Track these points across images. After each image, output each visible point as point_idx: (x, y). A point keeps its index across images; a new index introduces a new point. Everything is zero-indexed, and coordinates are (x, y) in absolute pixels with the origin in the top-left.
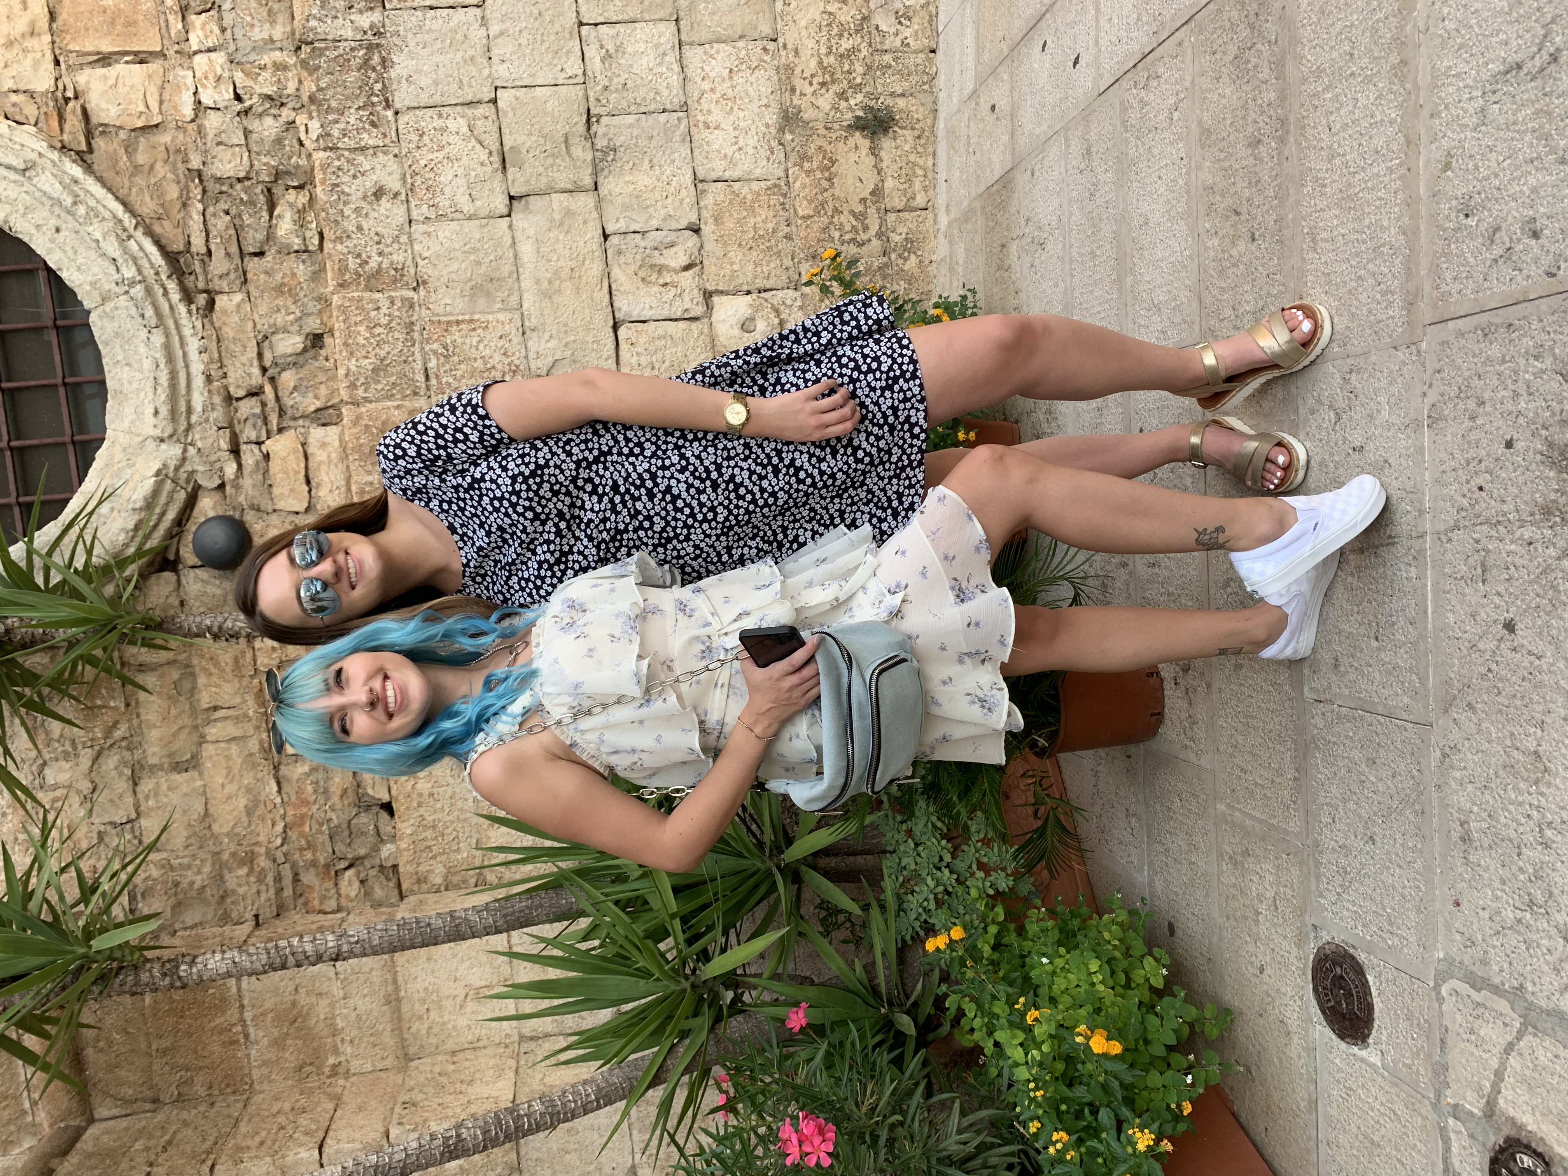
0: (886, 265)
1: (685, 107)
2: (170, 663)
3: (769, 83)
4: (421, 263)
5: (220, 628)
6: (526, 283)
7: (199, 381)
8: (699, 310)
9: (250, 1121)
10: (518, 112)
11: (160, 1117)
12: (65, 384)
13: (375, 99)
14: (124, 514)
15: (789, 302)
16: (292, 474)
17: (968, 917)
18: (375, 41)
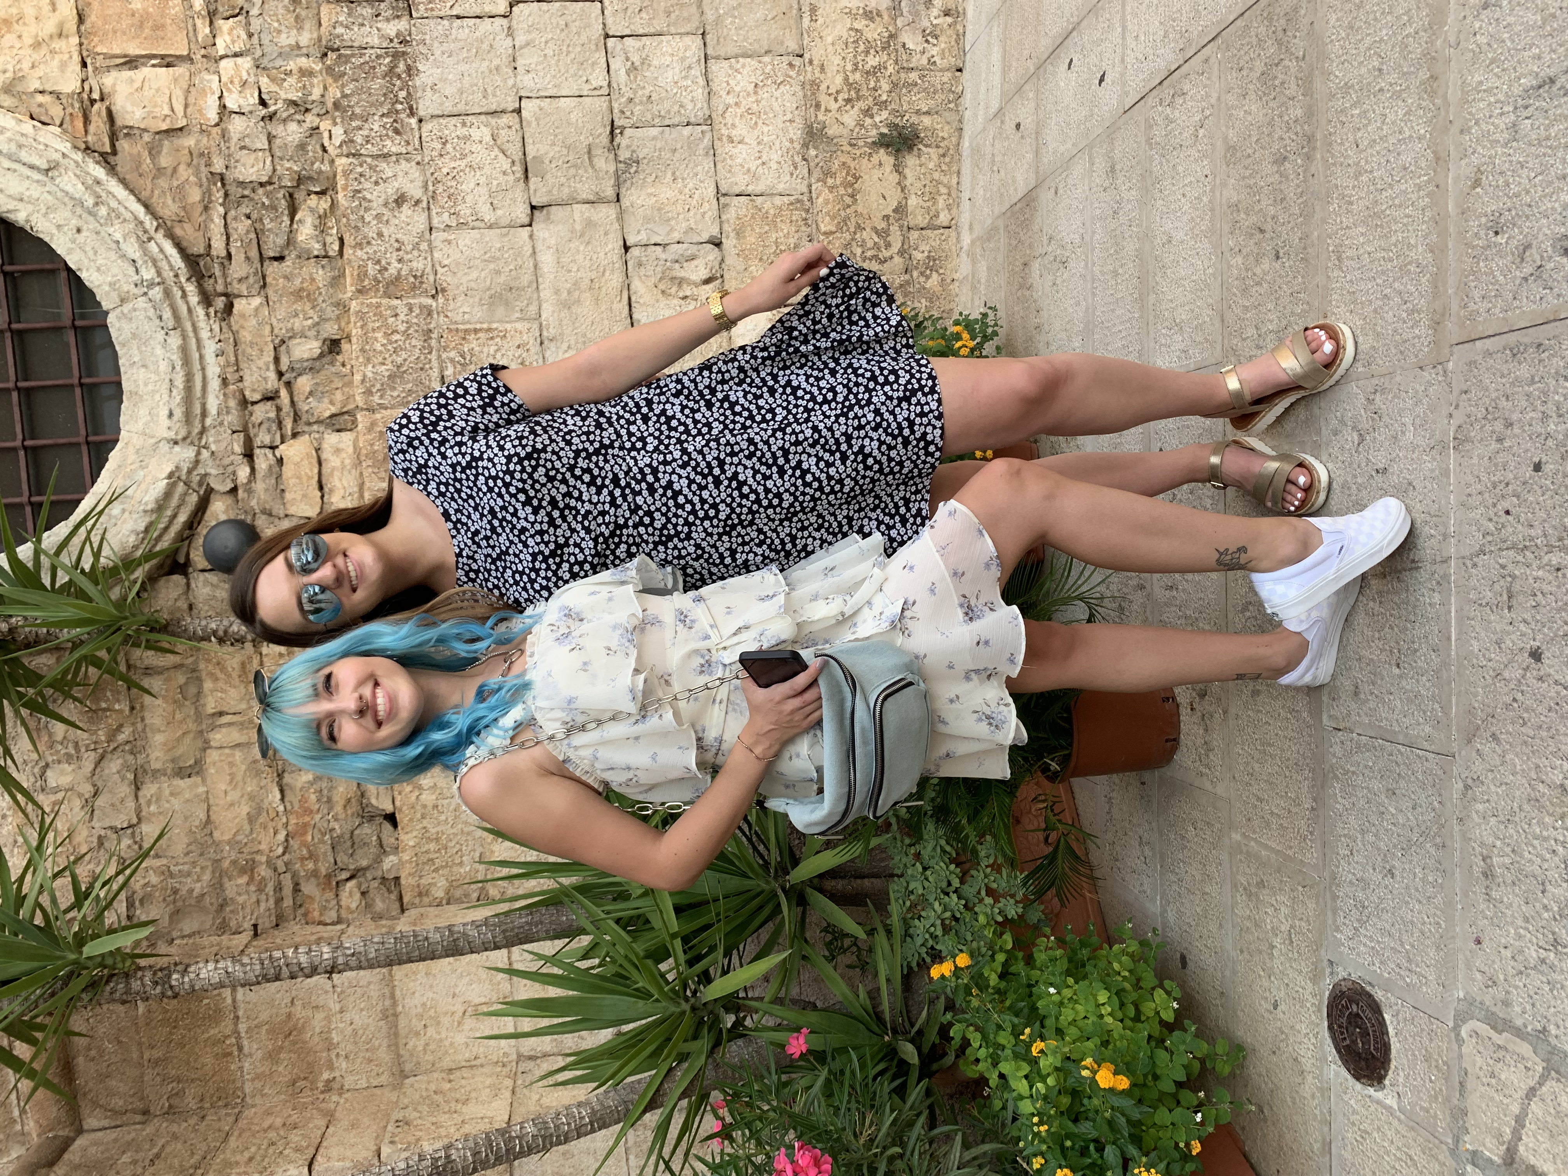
0: (908, 283)
1: (709, 120)
2: (176, 667)
3: (794, 99)
4: (440, 271)
5: (226, 632)
6: (545, 294)
7: (214, 384)
9: (240, 1135)
10: (542, 123)
11: (149, 1129)
12: (81, 385)
13: (399, 107)
14: (135, 516)
16: (305, 479)
17: (975, 944)
18: (401, 48)
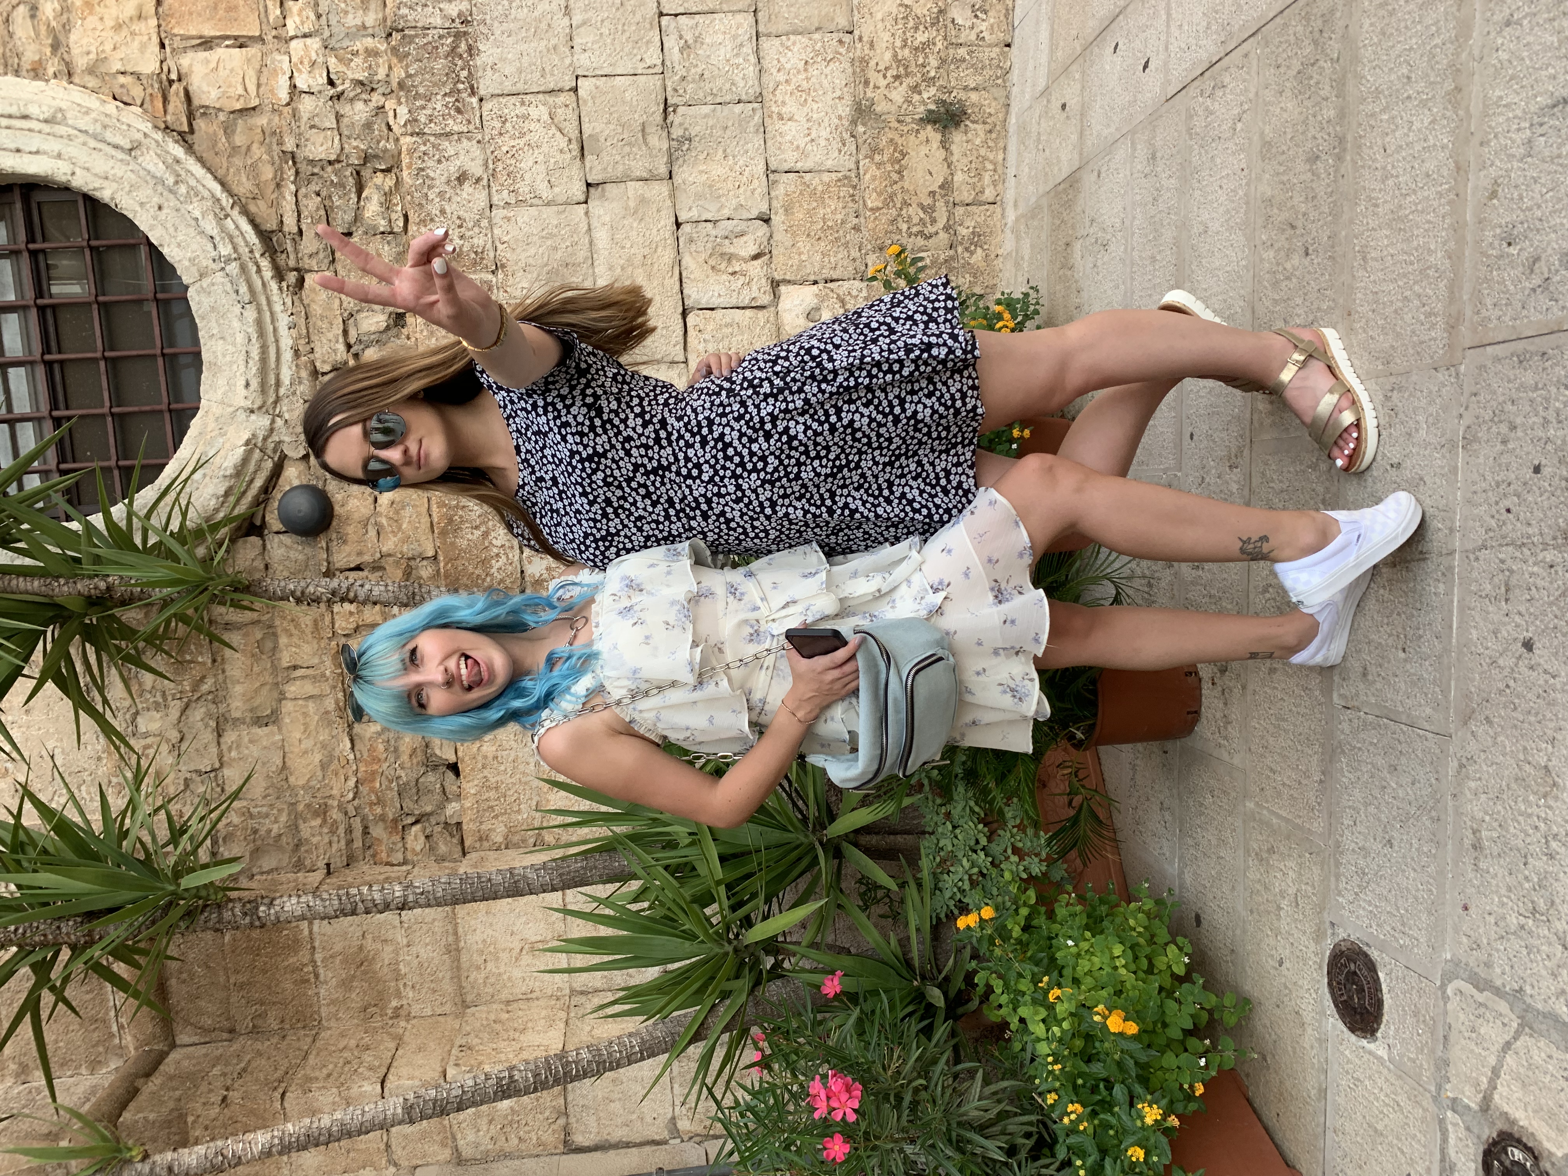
0: (952, 258)
1: (759, 98)
2: (254, 623)
3: (843, 76)
4: (500, 247)
5: (303, 592)
7: (287, 355)
8: (766, 299)
9: (318, 1054)
10: (598, 101)
11: (236, 1046)
12: (163, 355)
13: (461, 86)
14: (216, 481)
15: (854, 293)
17: (1000, 899)
18: (463, 29)
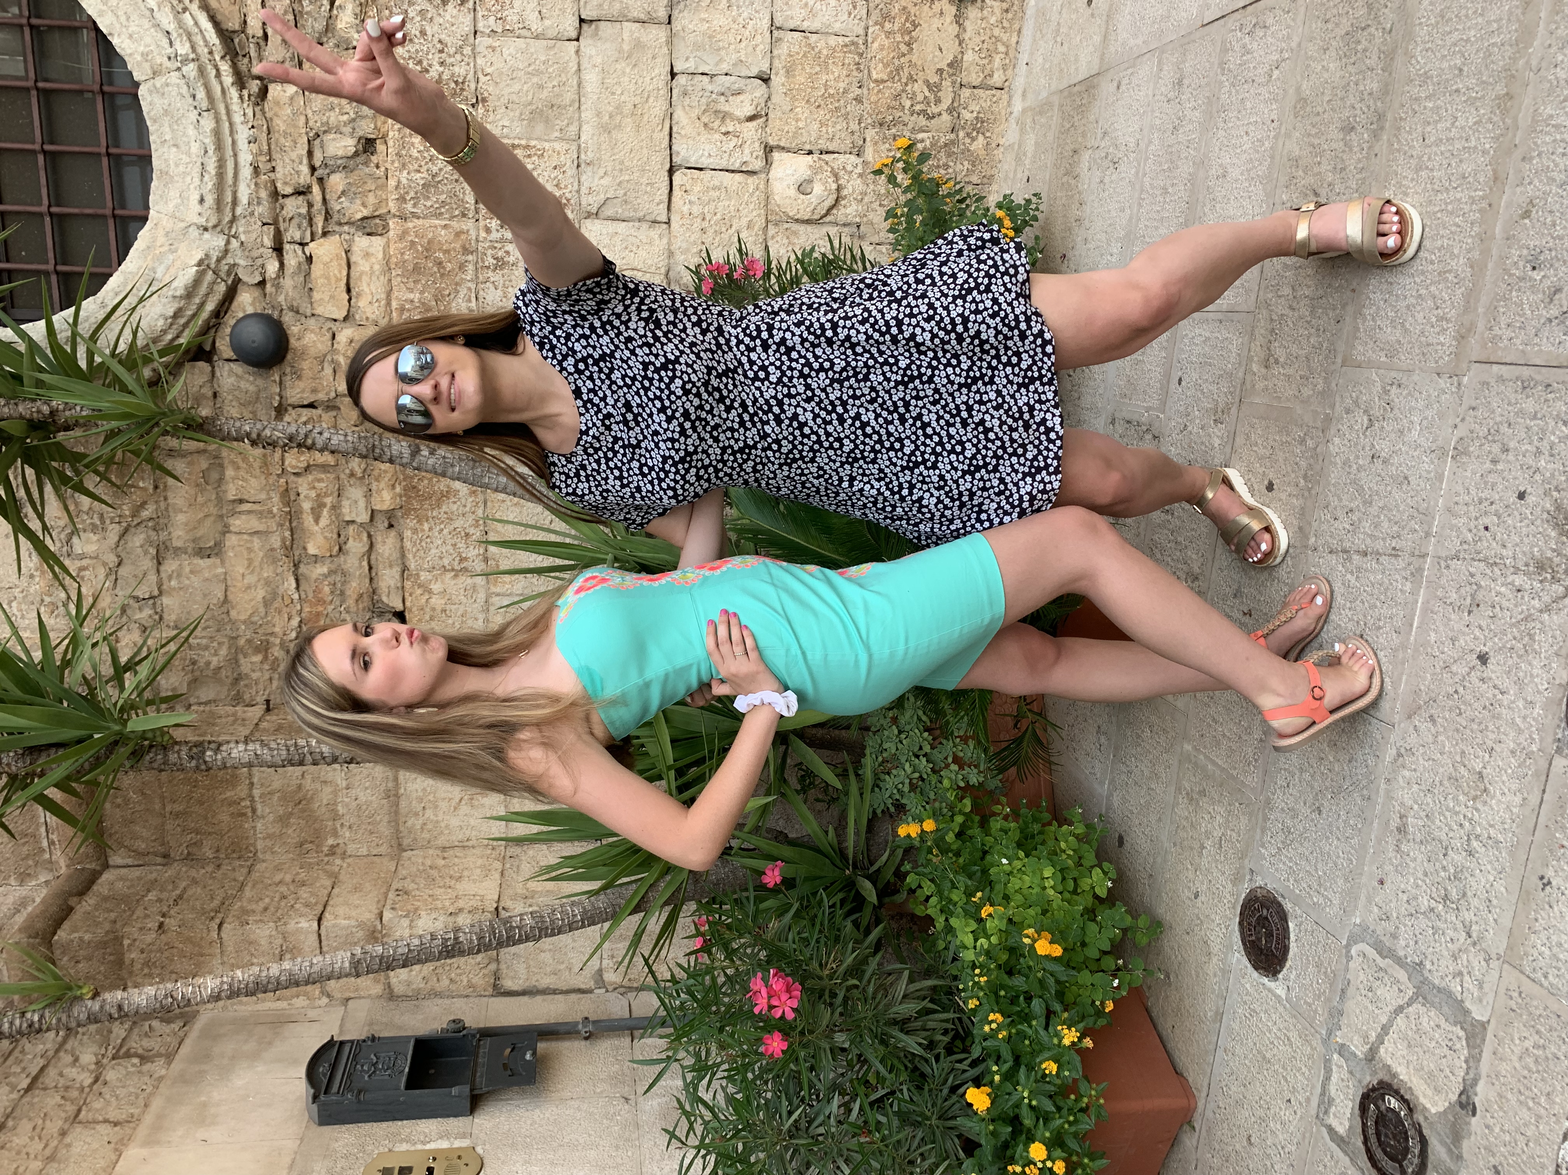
0: (953, 142)
2: (199, 453)
4: (483, 79)
5: (259, 435)
6: (587, 114)
7: (246, 172)
8: (757, 164)
9: (254, 886)
11: (170, 872)
12: (108, 154)
14: (164, 300)
15: (849, 169)
16: (333, 280)
17: (937, 805)
